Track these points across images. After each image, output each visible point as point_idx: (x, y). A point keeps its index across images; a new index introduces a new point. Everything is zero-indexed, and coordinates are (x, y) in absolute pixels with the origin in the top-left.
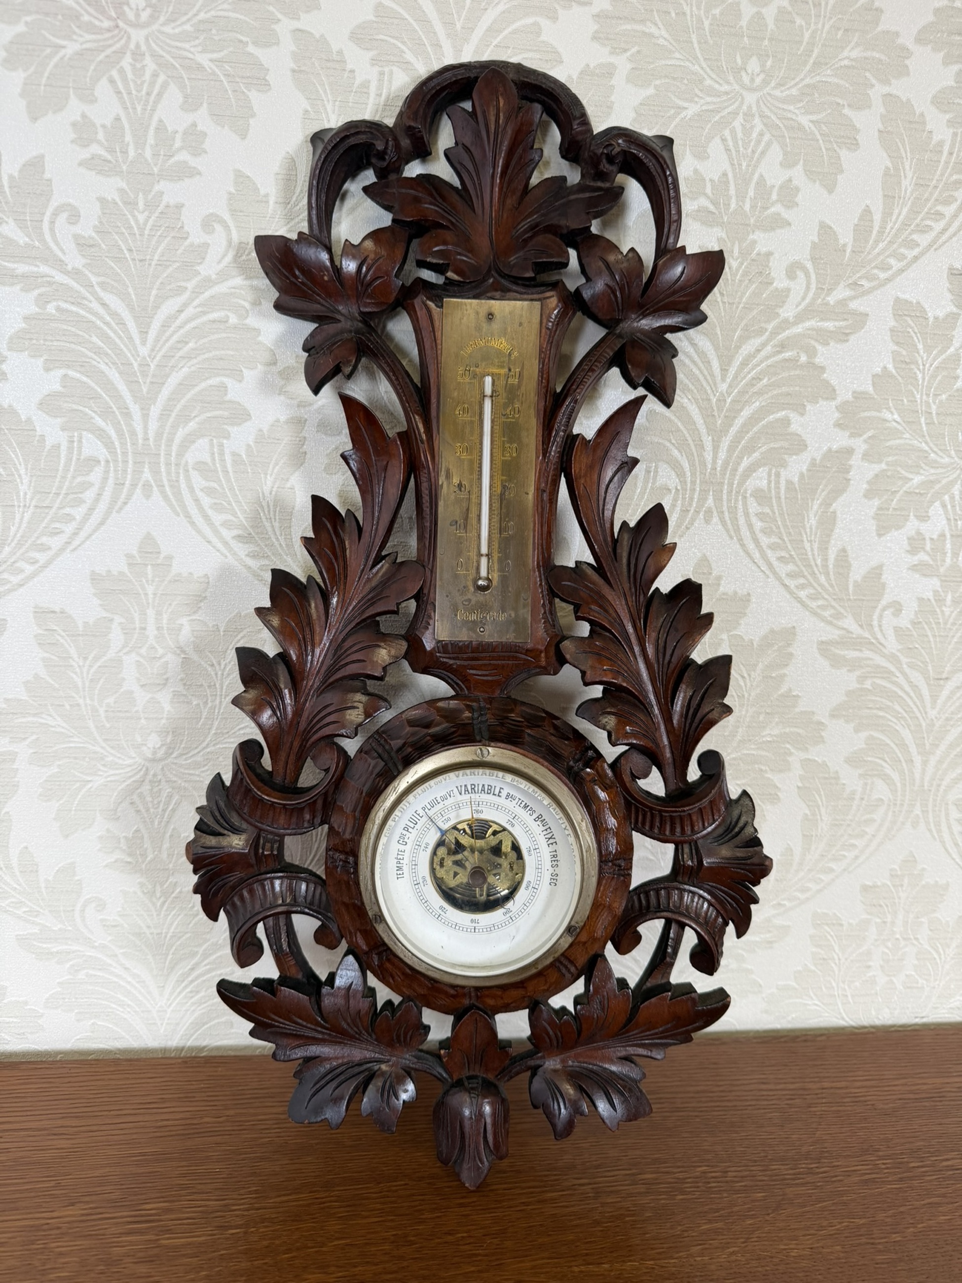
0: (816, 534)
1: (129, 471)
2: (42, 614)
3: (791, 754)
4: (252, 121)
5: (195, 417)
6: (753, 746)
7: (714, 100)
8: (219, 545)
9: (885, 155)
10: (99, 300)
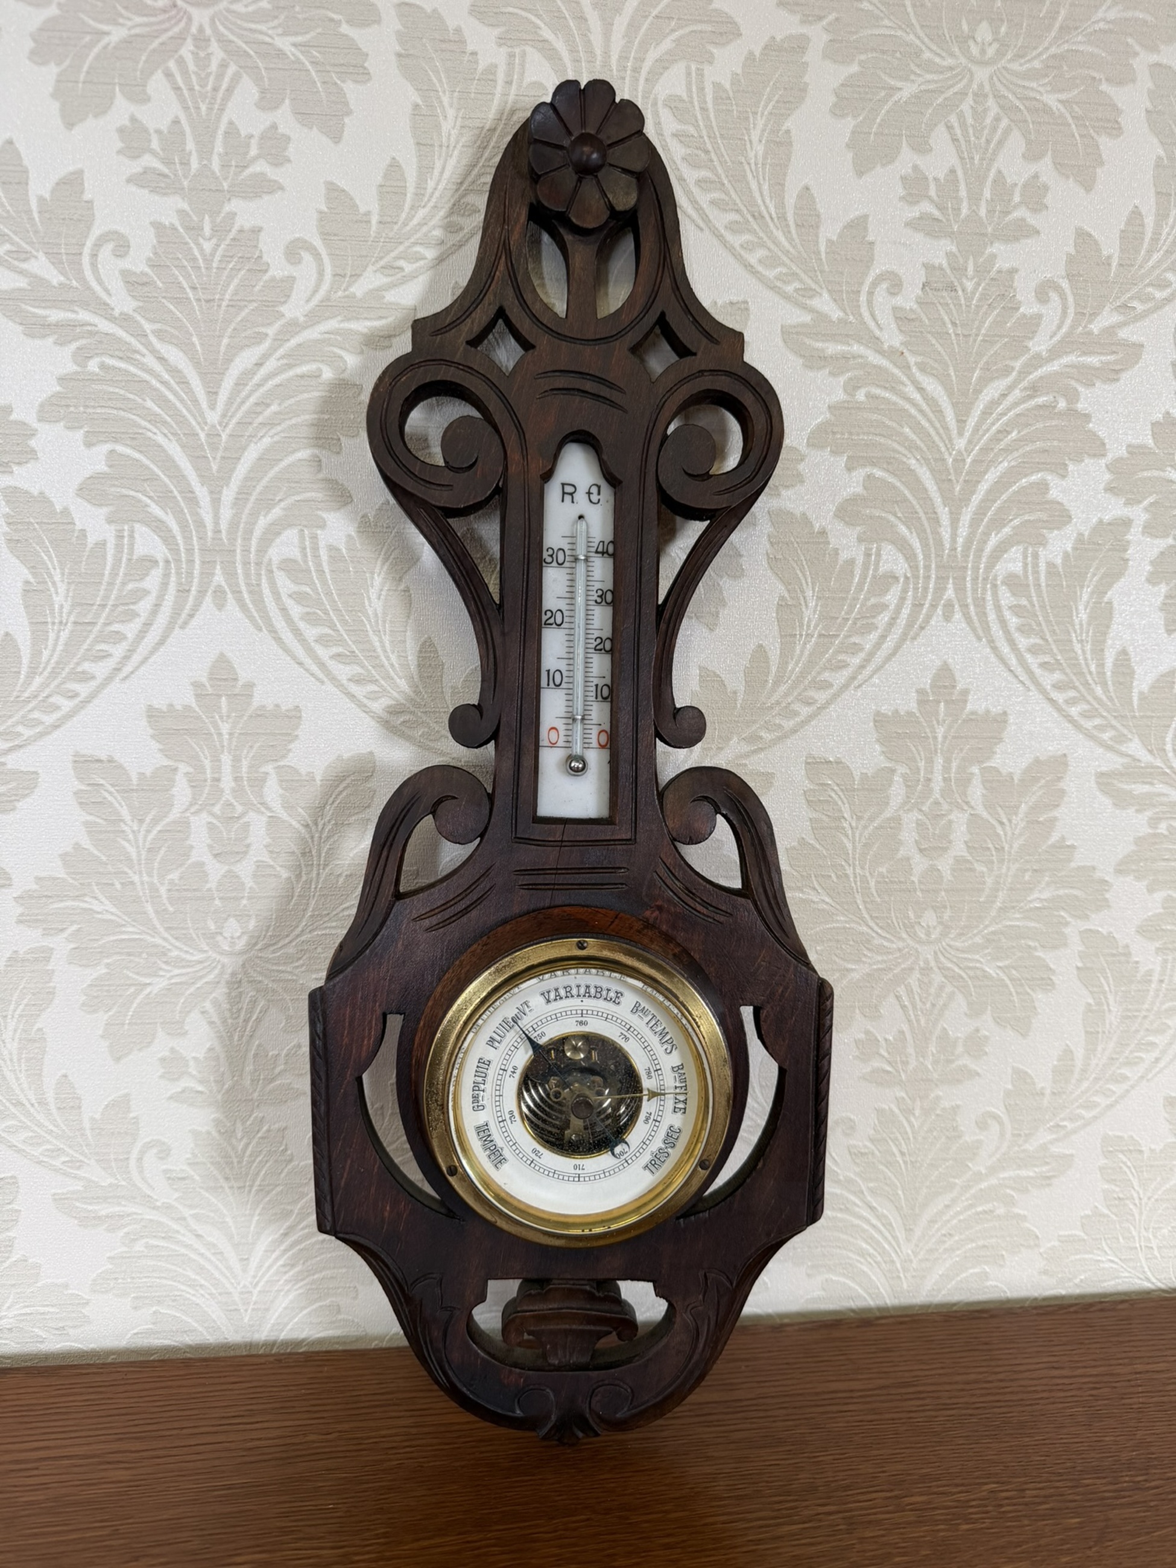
0: (1087, 633)
1: (196, 572)
2: (83, 764)
3: (1067, 924)
4: (346, 120)
5: (280, 500)
6: (1017, 916)
7: (935, 77)
8: (314, 668)
9: (1155, 141)
10: (154, 352)
